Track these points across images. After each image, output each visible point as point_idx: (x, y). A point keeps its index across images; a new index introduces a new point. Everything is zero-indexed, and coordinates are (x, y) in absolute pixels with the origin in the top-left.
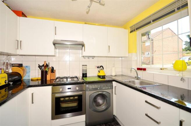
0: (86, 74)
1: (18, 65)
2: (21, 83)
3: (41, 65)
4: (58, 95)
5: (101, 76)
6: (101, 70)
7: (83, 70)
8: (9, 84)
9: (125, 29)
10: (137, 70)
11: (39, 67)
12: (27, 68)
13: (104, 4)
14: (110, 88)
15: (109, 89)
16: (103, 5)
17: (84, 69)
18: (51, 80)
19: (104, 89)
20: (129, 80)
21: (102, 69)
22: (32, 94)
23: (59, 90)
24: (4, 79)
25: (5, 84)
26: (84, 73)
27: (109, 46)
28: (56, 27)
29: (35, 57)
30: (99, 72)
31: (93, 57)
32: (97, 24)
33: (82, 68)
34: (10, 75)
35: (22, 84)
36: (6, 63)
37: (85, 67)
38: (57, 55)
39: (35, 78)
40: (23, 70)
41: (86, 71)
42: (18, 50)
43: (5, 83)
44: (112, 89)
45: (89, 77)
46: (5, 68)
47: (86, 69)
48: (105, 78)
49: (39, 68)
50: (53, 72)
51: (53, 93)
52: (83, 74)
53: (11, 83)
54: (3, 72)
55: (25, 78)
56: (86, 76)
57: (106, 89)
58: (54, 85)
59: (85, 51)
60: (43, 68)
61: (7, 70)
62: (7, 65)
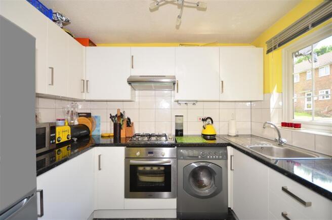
0: (182, 131)
1: (85, 115)
2: (89, 140)
3: (114, 114)
4: (133, 162)
5: (208, 135)
6: (208, 124)
7: (176, 124)
8: (73, 140)
9: (257, 47)
10: (282, 126)
11: (110, 117)
12: (97, 120)
13: (205, 7)
14: (221, 157)
15: (219, 159)
16: (204, 9)
17: (179, 122)
18: (126, 137)
19: (210, 159)
20: (260, 146)
21: (211, 123)
22: (99, 156)
23: (136, 154)
24: (67, 134)
25: (67, 140)
26: (179, 129)
27: (222, 82)
28: (132, 56)
29: (106, 102)
30: (205, 128)
31: (195, 102)
32: (200, 44)
33: (174, 121)
34: (74, 128)
35: (90, 142)
36: (70, 112)
37: (180, 120)
38: (137, 100)
39: (107, 134)
40: (92, 122)
41: (182, 125)
42: (84, 94)
43: (68, 138)
44: (225, 159)
45: (187, 136)
46: (69, 118)
47: (181, 122)
48: (215, 139)
49: (110, 119)
50: (130, 126)
51: (127, 158)
52: (177, 131)
53: (75, 139)
54: (67, 124)
55: (94, 133)
56: (182, 135)
57: (213, 159)
58: (127, 146)
59: (177, 92)
60: (116, 119)
61: (72, 122)
62: (72, 114)
